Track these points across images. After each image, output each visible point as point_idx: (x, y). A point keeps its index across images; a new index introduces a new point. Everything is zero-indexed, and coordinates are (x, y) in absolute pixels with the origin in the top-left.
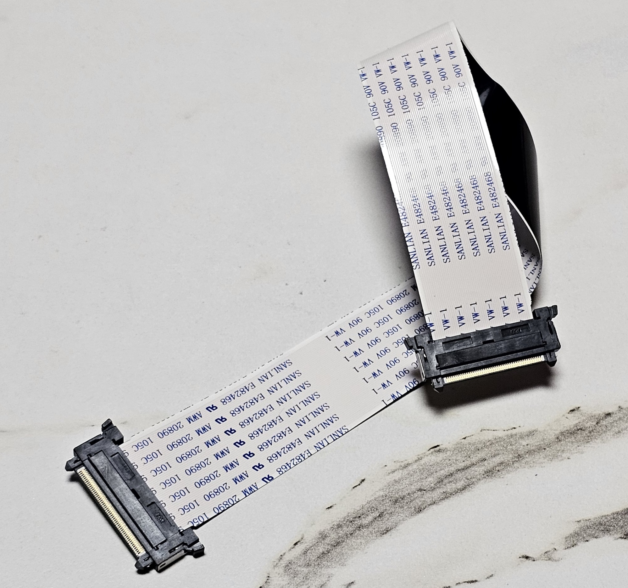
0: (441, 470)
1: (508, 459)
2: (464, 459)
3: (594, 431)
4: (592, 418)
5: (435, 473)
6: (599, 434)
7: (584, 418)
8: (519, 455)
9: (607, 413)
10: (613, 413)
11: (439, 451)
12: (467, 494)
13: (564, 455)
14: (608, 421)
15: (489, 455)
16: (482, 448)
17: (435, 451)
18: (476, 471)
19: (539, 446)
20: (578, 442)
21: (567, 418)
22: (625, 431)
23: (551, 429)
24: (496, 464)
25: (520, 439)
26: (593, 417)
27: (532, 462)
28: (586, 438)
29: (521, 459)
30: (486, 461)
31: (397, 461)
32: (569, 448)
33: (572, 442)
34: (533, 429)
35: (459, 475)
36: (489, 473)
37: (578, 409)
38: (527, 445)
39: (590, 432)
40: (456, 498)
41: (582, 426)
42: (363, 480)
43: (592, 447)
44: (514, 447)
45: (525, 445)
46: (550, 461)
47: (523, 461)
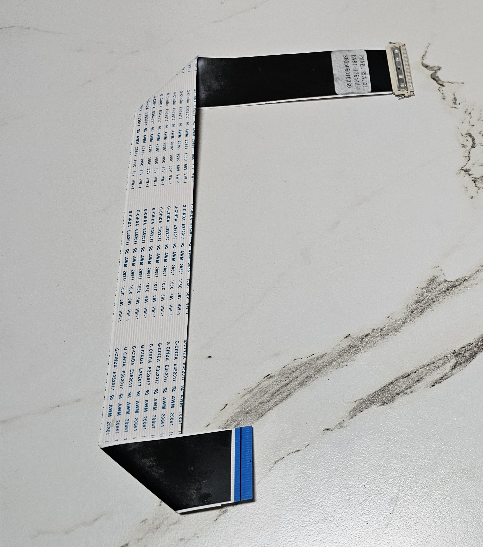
0: (272, 388)
1: (312, 374)
2: (285, 379)
3: (360, 346)
5: (269, 392)
6: (363, 347)
7: (354, 340)
8: (317, 370)
9: (366, 334)
10: (370, 334)
11: (270, 378)
13: (344, 364)
14: (367, 339)
15: (300, 374)
16: (295, 370)
17: (268, 378)
18: (293, 385)
19: (329, 362)
20: (351, 355)
21: (344, 342)
22: (378, 343)
23: (335, 351)
24: (304, 378)
25: (317, 361)
26: (358, 338)
27: (325, 372)
28: (355, 351)
30: (298, 378)
31: (246, 389)
32: (346, 359)
33: (348, 355)
34: (324, 353)
36: (302, 384)
37: (349, 335)
39: (357, 348)
41: (352, 345)
42: (226, 405)
43: (360, 356)
44: (314, 366)
45: (321, 363)
46: (336, 369)
47: (320, 373)
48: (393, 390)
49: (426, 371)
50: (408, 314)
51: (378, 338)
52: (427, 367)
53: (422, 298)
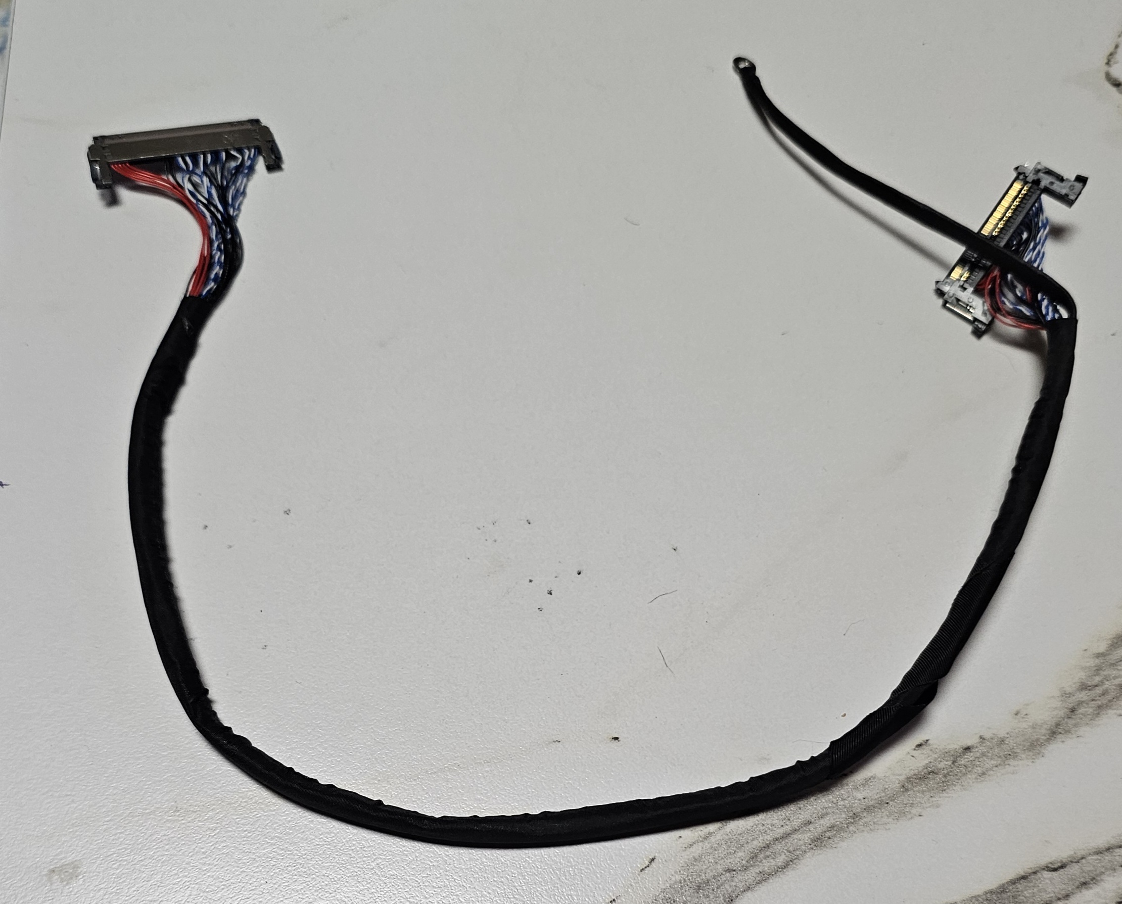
1: (841, 821)
2: (782, 823)
3: (950, 774)
4: (946, 755)
6: (957, 777)
7: (936, 756)
8: (854, 814)
9: (965, 746)
10: (973, 747)
12: (790, 874)
13: (914, 811)
14: (968, 758)
15: (814, 816)
18: (800, 840)
19: (880, 799)
20: (929, 791)
21: (913, 756)
22: (991, 772)
23: (893, 774)
24: (825, 829)
25: (854, 791)
26: (947, 753)
27: (872, 823)
28: (940, 784)
29: (857, 819)
30: (811, 825)
32: (919, 800)
33: (923, 792)
35: (778, 847)
36: (818, 842)
37: (926, 743)
38: (864, 798)
39: (945, 776)
40: (777, 879)
41: (933, 768)
42: (653, 859)
43: (949, 797)
44: (847, 802)
45: (862, 799)
46: (896, 820)
47: (861, 823)
48: (1027, 895)
49: (1103, 864)
50: (1061, 713)
51: (993, 762)
52: (1107, 854)
53: (1097, 679)
